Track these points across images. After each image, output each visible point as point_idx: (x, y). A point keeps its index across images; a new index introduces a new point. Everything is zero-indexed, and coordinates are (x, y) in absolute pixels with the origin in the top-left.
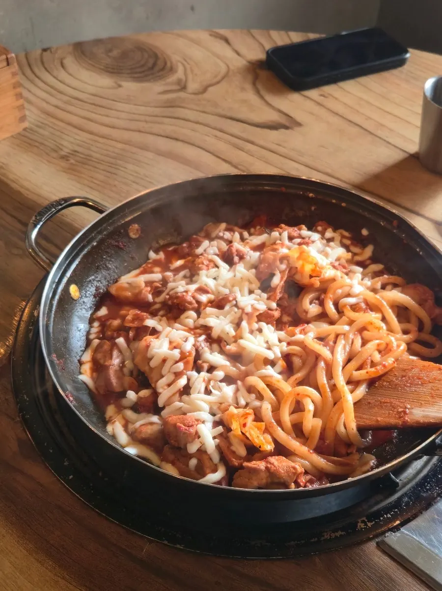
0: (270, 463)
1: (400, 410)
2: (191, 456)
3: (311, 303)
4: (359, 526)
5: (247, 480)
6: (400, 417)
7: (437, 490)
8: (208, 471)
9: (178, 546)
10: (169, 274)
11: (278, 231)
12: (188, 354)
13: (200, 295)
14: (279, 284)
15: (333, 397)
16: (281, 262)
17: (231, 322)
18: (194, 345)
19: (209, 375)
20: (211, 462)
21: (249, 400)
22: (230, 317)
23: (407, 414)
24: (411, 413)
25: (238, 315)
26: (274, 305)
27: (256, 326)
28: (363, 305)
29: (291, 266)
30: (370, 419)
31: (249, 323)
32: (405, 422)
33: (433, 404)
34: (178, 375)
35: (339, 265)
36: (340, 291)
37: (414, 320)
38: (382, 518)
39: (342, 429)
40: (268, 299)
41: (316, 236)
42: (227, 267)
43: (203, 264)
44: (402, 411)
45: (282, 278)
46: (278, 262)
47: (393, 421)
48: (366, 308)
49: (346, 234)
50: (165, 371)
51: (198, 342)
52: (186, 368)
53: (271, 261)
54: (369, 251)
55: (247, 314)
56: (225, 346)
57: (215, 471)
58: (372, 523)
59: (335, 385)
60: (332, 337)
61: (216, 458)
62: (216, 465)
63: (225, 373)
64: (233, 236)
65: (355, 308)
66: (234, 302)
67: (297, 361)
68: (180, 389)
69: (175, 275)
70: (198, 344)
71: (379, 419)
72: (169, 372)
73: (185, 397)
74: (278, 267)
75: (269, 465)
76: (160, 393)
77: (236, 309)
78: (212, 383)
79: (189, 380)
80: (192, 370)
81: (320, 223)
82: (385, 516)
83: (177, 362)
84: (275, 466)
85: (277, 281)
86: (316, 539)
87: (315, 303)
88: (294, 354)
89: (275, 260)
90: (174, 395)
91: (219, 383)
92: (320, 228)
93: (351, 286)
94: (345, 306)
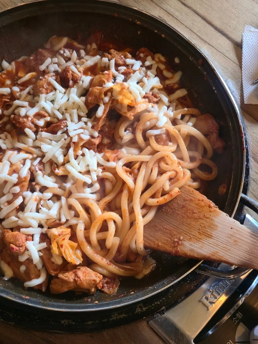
0: (78, 277)
1: (176, 240)
2: (21, 263)
3: (125, 131)
4: (137, 311)
5: (60, 287)
6: (174, 247)
7: (194, 283)
8: (33, 276)
9: (11, 323)
10: (16, 89)
11: (108, 57)
12: (24, 179)
13: (39, 120)
14: (101, 117)
15: (130, 219)
16: (106, 94)
17: (61, 147)
18: (30, 169)
19: (40, 194)
20: (36, 269)
21: (69, 218)
22: (60, 144)
23: (179, 245)
24: (182, 244)
25: (67, 142)
26: (96, 134)
27: (80, 152)
28: (164, 136)
29: (113, 98)
30: (154, 242)
31: (75, 150)
32: (177, 252)
33: (198, 240)
34: (16, 196)
35: (152, 95)
36: (148, 123)
37: (200, 148)
38: (153, 305)
39: (133, 246)
40: (93, 127)
41: (137, 64)
42: (63, 90)
43: (43, 87)
44: (176, 242)
45: (105, 110)
46: (103, 96)
47: (169, 248)
48: (166, 139)
49: (163, 59)
50: (5, 191)
51: (34, 166)
52: (21, 191)
53: (97, 94)
54: (178, 76)
55: (74, 143)
56: (55, 169)
57: (38, 276)
58: (146, 308)
59: (133, 208)
60: (137, 166)
61: (40, 266)
62: (39, 271)
63: (53, 193)
64: (71, 54)
65: (158, 138)
66: (65, 129)
67: (108, 185)
68: (16, 208)
69: (21, 90)
70: (33, 168)
71: (160, 244)
72: (9, 192)
73: (20, 214)
74: (103, 99)
75: (76, 279)
76: (2, 209)
77: (66, 137)
78: (42, 202)
79: (24, 198)
80: (27, 191)
81: (143, 49)
82: (156, 303)
83: (15, 185)
84: (80, 280)
85: (101, 112)
86: (106, 320)
87: (129, 130)
88: (107, 179)
89: (100, 93)
90: (12, 211)
91: (47, 201)
92: (142, 55)
93: (157, 119)
94: (151, 136)
